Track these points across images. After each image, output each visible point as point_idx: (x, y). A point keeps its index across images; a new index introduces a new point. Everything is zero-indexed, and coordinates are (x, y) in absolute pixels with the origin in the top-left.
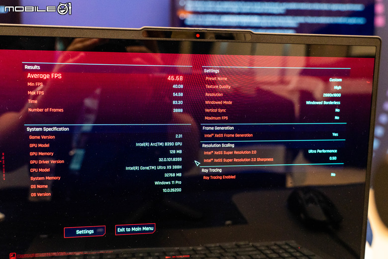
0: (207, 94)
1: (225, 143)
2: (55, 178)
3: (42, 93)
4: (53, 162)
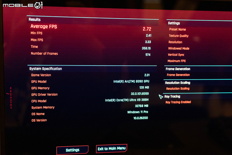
0: (170, 42)
1: (183, 81)
2: (51, 107)
3: (42, 40)
4: (49, 95)
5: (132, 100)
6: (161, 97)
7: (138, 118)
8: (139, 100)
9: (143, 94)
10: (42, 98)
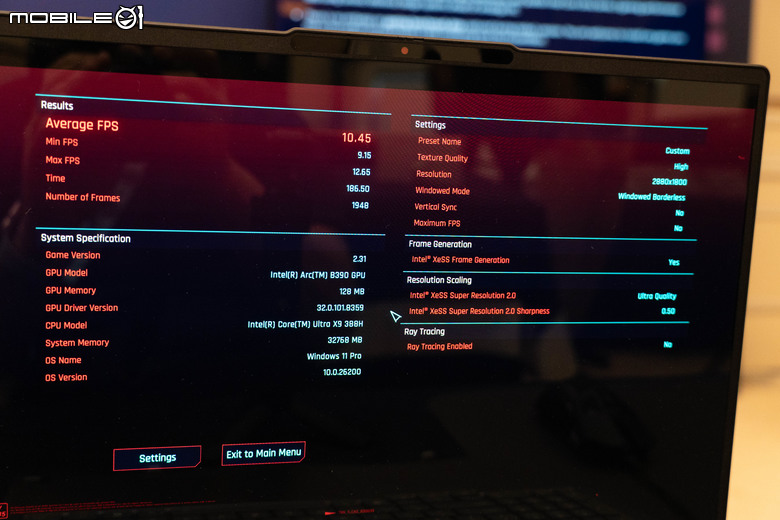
0: (419, 173)
1: (453, 276)
2: (98, 343)
3: (77, 160)
4: (95, 308)
5: (319, 324)
6: (396, 317)
7: (335, 372)
8: (338, 324)
9: (348, 308)
10: (74, 317)
